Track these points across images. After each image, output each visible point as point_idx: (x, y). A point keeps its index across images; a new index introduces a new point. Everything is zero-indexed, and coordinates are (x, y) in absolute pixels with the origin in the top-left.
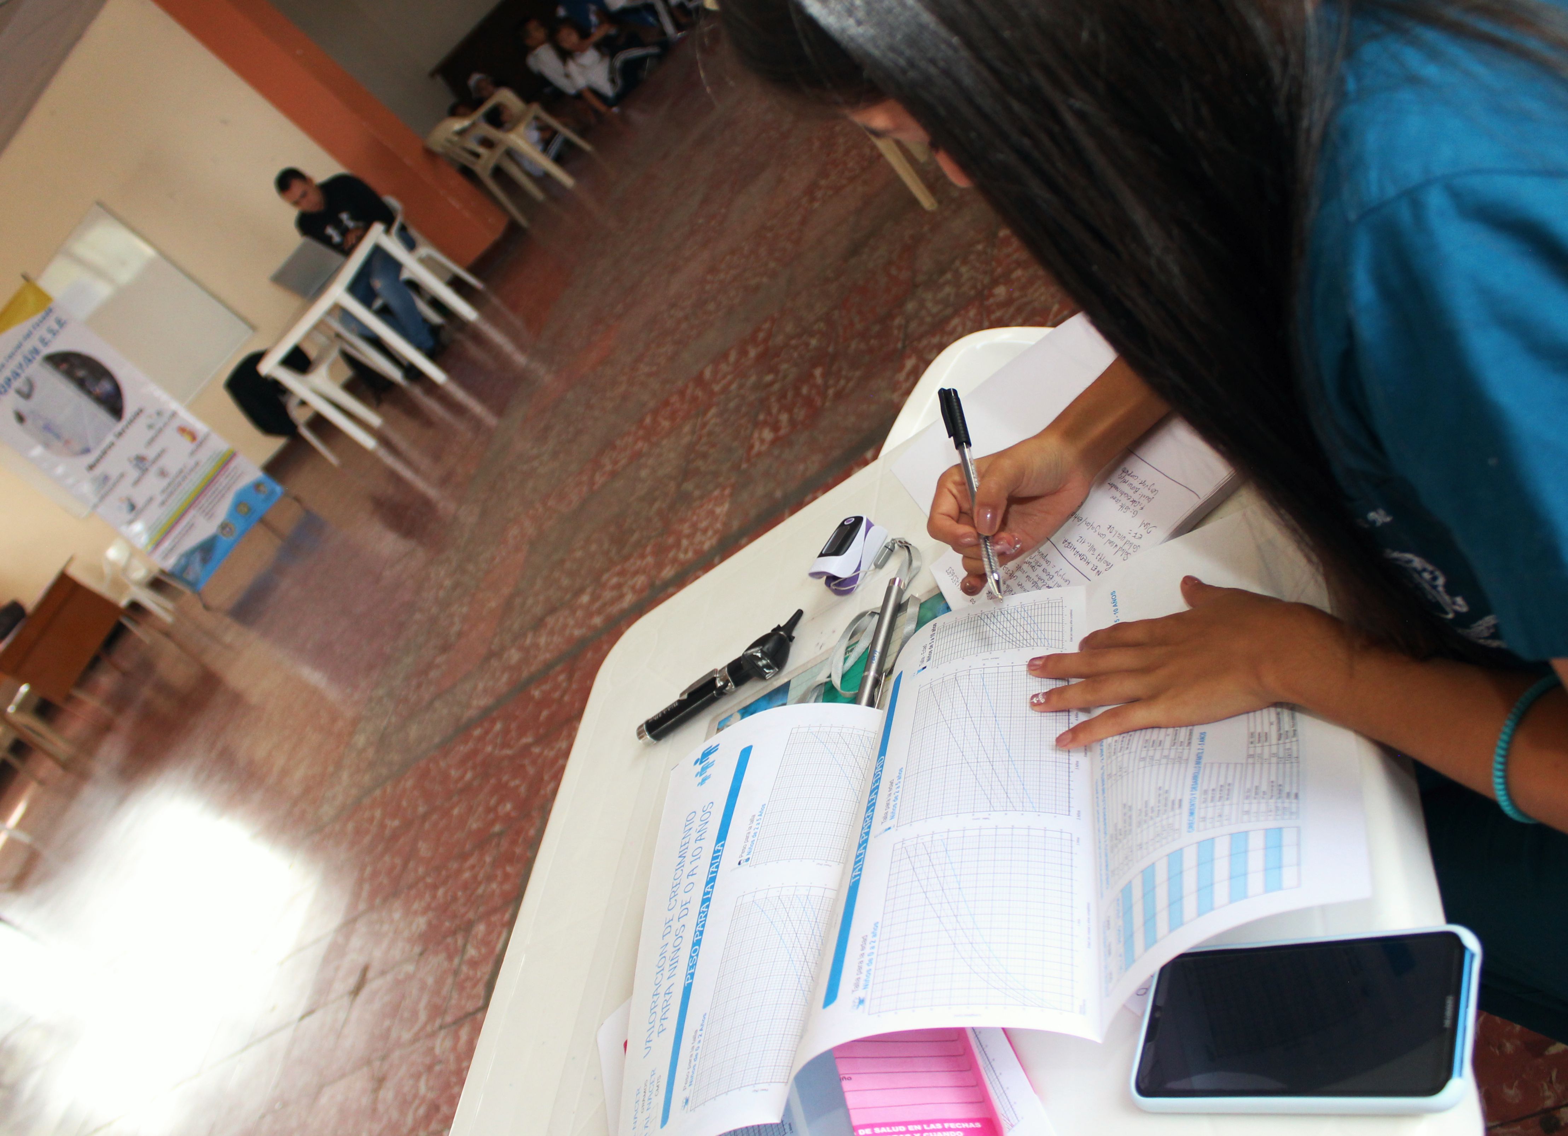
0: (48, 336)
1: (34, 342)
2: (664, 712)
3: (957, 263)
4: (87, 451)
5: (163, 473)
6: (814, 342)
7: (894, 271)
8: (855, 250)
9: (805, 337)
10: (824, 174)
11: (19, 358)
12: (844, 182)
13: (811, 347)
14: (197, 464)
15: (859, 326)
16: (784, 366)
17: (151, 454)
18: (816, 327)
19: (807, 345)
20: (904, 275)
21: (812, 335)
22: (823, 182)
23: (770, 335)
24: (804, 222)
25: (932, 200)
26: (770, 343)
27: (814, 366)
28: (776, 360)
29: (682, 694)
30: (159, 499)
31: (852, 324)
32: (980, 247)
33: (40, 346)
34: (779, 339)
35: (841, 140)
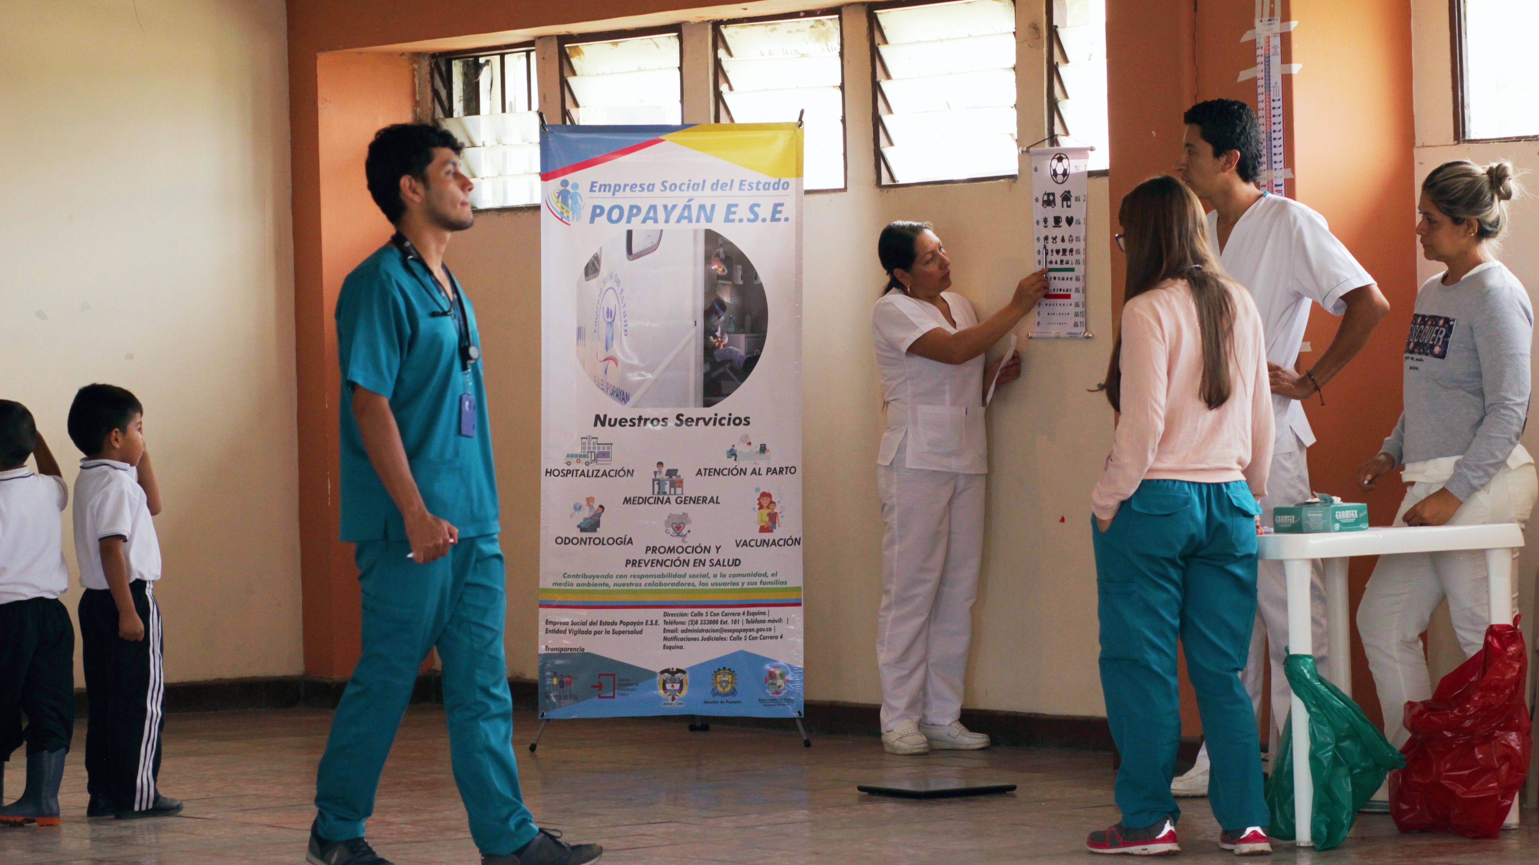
0: (743, 212)
1: (720, 200)
4: (622, 396)
5: (678, 527)
11: (679, 198)
14: (736, 562)
17: (692, 486)
30: (637, 552)
33: (720, 214)
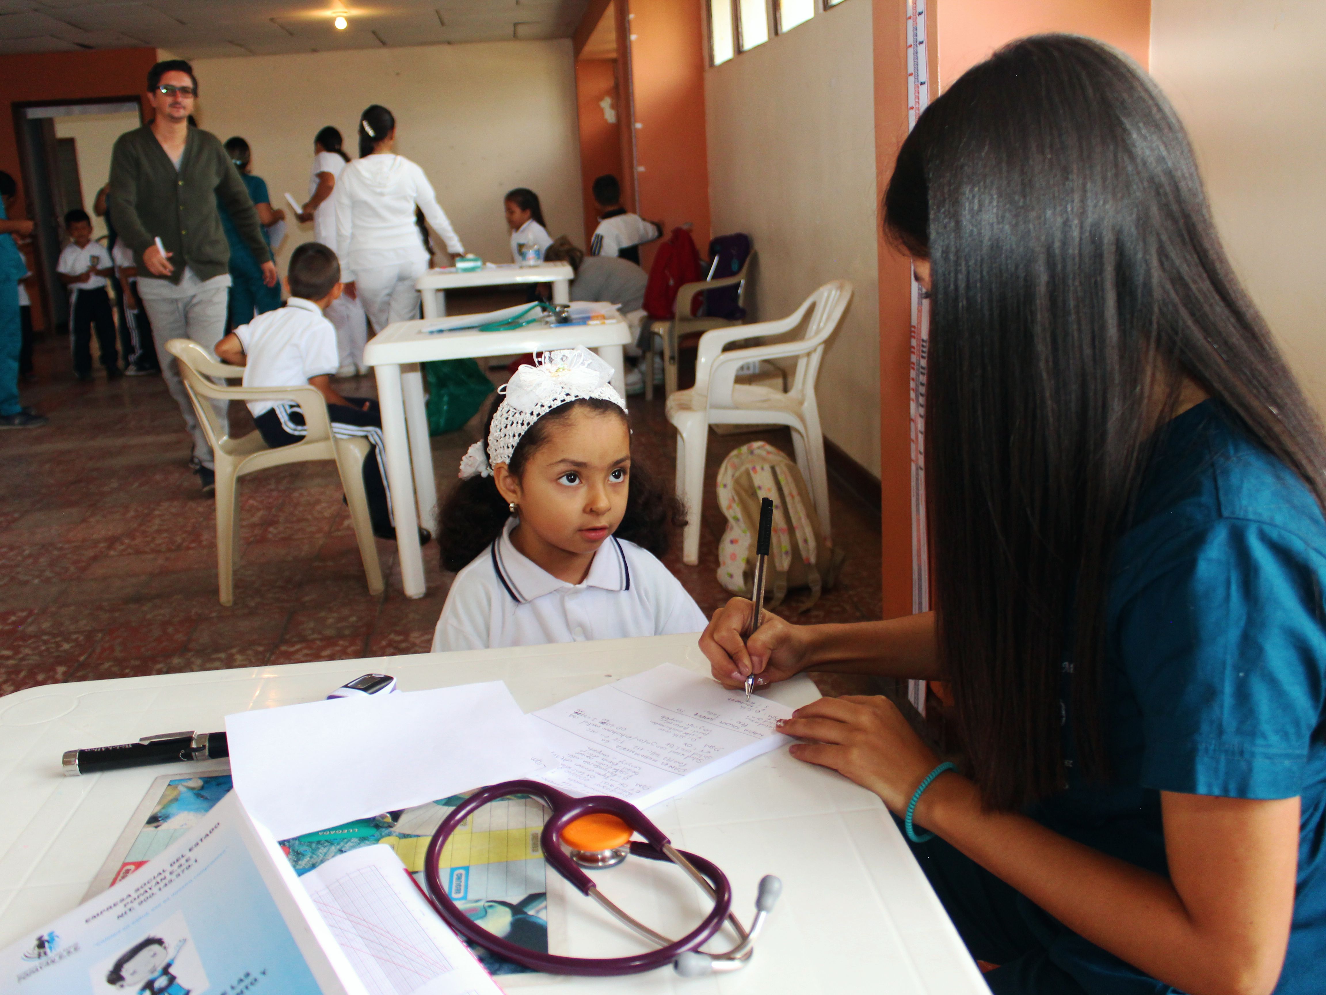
2: (103, 749)
3: (234, 650)
6: (66, 646)
7: (170, 630)
8: (138, 599)
9: (59, 639)
10: (131, 534)
12: (147, 549)
13: (62, 649)
15: (118, 654)
16: (27, 651)
18: (74, 636)
19: (58, 645)
20: (180, 637)
21: (67, 640)
22: (127, 541)
23: (22, 621)
24: (95, 558)
25: (231, 597)
26: (20, 628)
27: (60, 663)
28: (21, 643)
29: (142, 739)
31: (112, 649)
32: (261, 649)
34: (31, 629)
35: (157, 521)
